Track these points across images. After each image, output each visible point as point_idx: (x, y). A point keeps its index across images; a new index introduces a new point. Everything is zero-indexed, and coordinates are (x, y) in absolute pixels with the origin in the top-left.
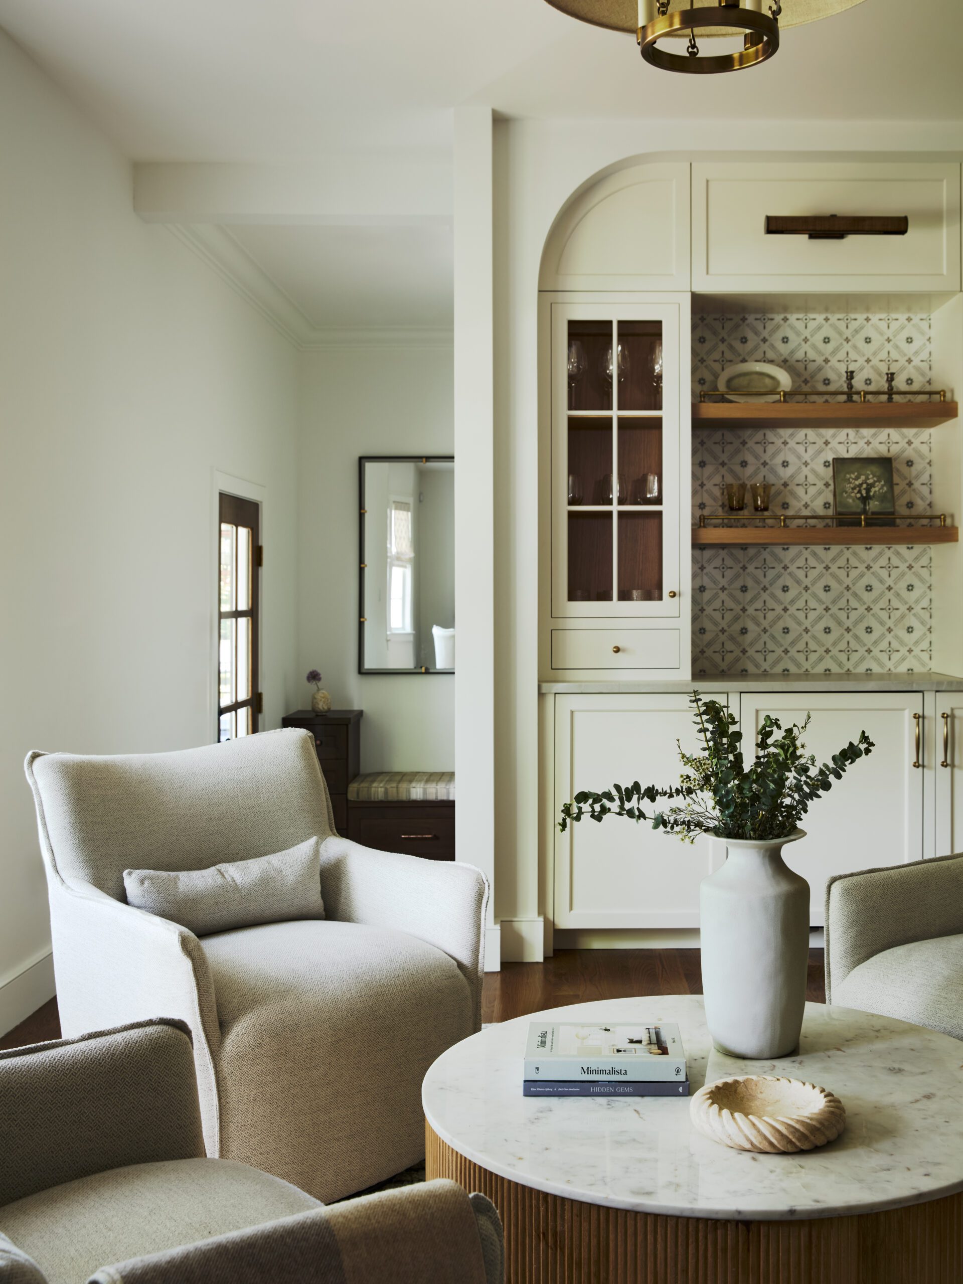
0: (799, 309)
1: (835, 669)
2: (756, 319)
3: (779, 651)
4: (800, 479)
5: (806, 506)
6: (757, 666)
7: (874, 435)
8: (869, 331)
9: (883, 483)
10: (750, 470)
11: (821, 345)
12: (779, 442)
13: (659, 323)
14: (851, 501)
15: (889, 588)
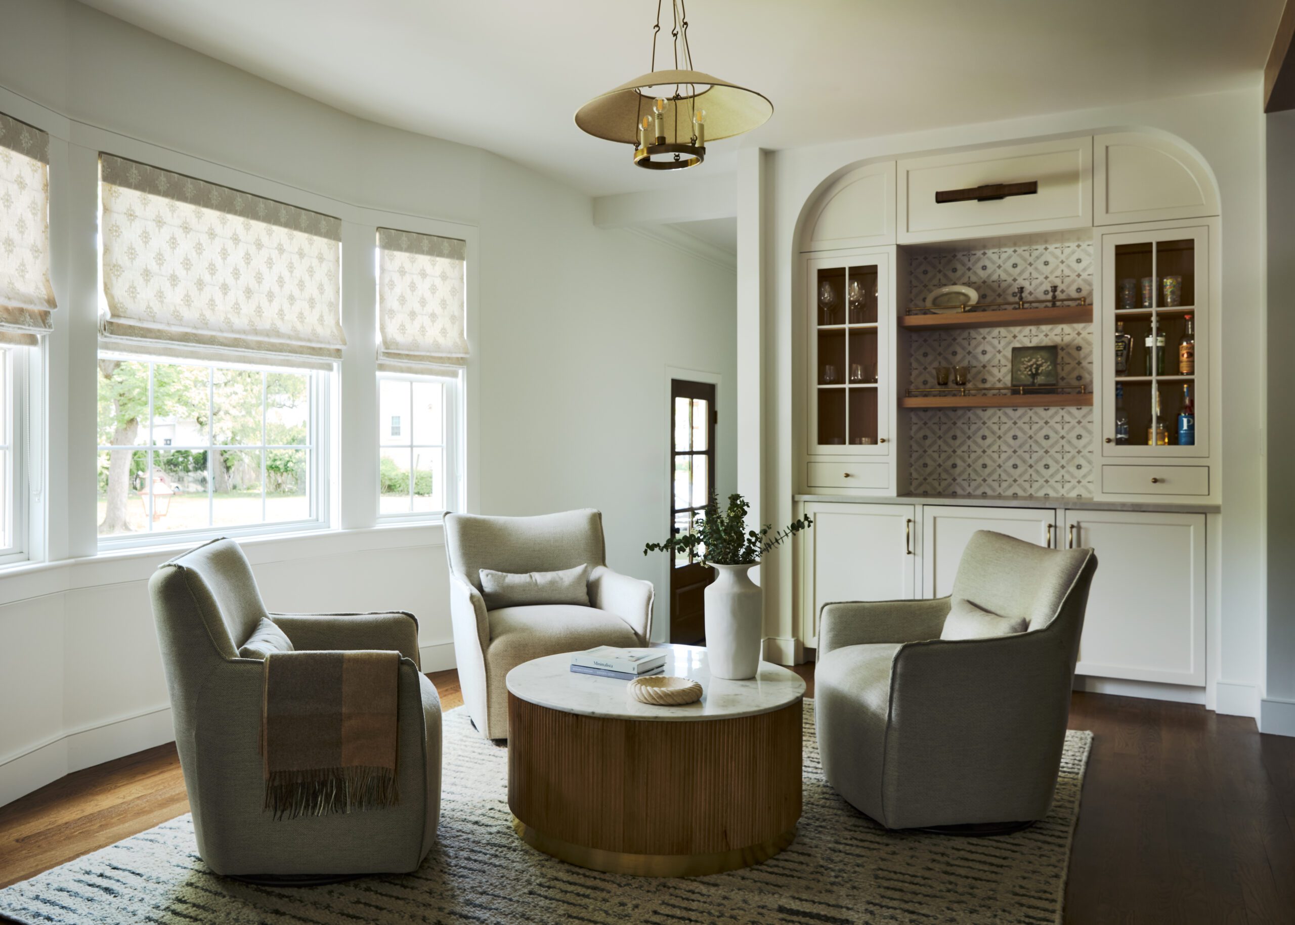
0: (994, 247)
1: (1021, 493)
2: (964, 255)
3: (979, 480)
4: (995, 362)
5: (999, 381)
6: (963, 489)
7: (1051, 330)
8: (1047, 257)
9: (1049, 363)
10: (958, 357)
11: (1011, 270)
12: (979, 338)
13: (875, 267)
14: (1024, 377)
15: (1063, 437)
